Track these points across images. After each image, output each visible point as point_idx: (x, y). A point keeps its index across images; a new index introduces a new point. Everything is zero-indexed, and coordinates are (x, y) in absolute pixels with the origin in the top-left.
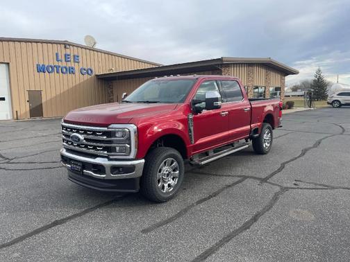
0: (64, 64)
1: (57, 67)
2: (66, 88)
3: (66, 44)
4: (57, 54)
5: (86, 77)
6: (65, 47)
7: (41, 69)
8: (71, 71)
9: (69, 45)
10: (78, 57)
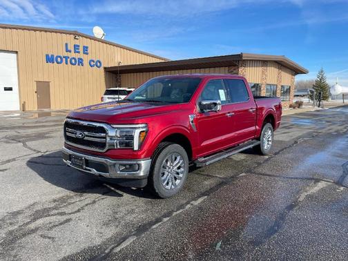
0: (73, 55)
1: (66, 58)
3: (75, 34)
4: (66, 44)
5: (95, 69)
6: (75, 38)
7: (50, 59)
8: (81, 62)
9: (79, 35)
10: (87, 48)
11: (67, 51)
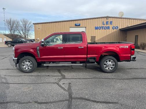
0: (106, 25)
1: (103, 27)
2: (105, 35)
3: (107, 17)
4: (103, 22)
5: (115, 30)
6: (107, 19)
7: (96, 28)
8: (108, 28)
9: (109, 18)
10: (112, 22)
11: (103, 24)
